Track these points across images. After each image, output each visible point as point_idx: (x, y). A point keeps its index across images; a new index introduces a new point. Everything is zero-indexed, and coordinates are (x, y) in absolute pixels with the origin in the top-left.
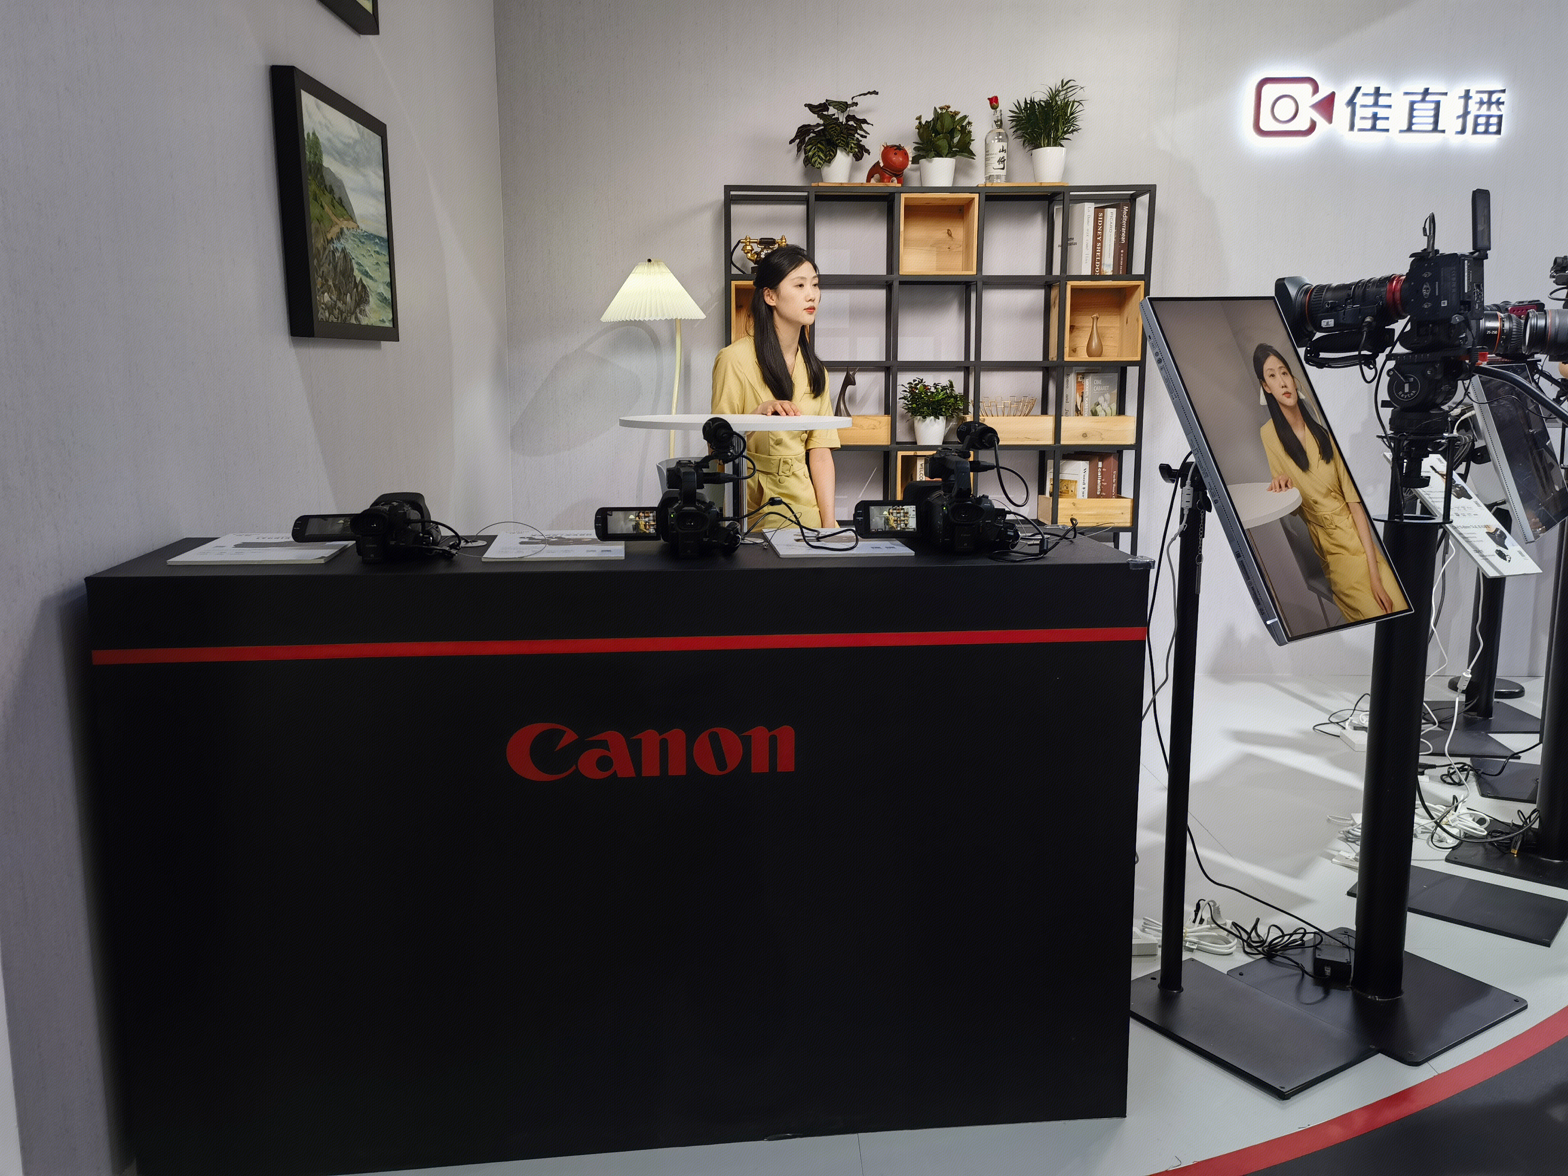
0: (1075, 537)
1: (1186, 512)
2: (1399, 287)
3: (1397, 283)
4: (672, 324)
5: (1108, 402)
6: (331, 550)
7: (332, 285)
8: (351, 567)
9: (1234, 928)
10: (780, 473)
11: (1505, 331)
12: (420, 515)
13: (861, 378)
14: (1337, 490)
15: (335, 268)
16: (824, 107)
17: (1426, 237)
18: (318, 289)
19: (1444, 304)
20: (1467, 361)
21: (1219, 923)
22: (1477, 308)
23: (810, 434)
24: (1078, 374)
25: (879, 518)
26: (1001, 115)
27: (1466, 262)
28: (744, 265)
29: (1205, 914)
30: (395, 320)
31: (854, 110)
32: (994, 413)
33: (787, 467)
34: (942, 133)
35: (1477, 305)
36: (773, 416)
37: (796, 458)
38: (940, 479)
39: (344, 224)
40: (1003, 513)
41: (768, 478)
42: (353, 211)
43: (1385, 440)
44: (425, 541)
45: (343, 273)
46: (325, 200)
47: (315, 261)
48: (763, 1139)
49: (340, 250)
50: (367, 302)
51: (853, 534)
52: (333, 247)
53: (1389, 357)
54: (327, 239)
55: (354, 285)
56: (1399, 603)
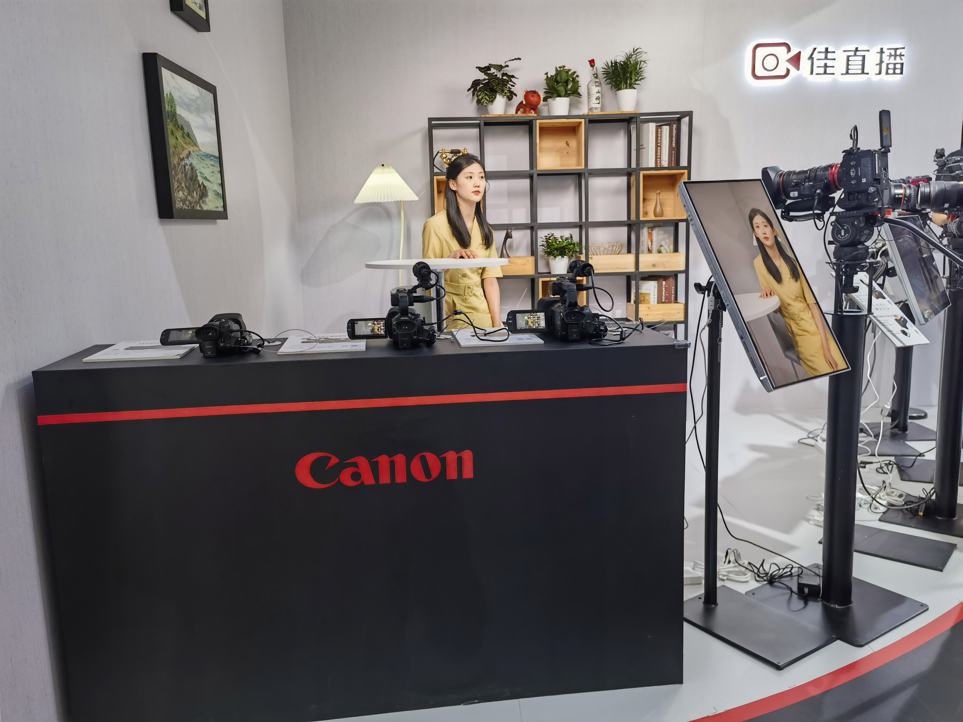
0: (643, 329)
1: (711, 312)
2: (836, 171)
3: (835, 169)
4: (398, 204)
5: (668, 245)
6: (184, 350)
7: (184, 187)
8: (197, 360)
9: (749, 566)
10: (466, 294)
11: (907, 195)
12: (239, 327)
13: (516, 234)
14: (801, 296)
15: (186, 176)
16: (488, 68)
17: (852, 140)
18: (175, 189)
19: (864, 180)
20: (879, 215)
21: (740, 563)
22: (884, 182)
23: (484, 269)
24: (649, 228)
25: (521, 321)
26: (597, 70)
27: (876, 155)
28: (442, 167)
29: (732, 557)
30: (225, 206)
31: (506, 70)
32: (598, 253)
33: (470, 290)
34: (561, 82)
35: (884, 180)
36: (460, 259)
37: (475, 285)
38: (559, 296)
39: (191, 149)
40: (597, 316)
41: (459, 298)
42: (196, 141)
43: (830, 264)
44: (242, 343)
45: (191, 179)
46: (179, 134)
47: (173, 172)
48: (460, 704)
49: (189, 164)
50: (206, 196)
51: (506, 331)
52: (184, 163)
53: (832, 214)
54: (181, 158)
55: (198, 185)
56: (842, 365)
